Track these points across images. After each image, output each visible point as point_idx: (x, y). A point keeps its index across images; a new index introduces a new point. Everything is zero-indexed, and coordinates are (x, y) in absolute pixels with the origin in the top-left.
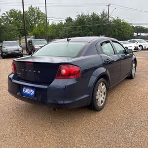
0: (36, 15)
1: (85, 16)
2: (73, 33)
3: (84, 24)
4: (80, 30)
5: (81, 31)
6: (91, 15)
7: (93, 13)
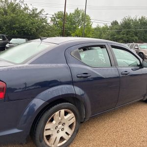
0: (81, 16)
1: (132, 20)
2: (115, 36)
3: (129, 28)
4: (123, 34)
5: (125, 35)
6: (139, 19)
7: (142, 17)
